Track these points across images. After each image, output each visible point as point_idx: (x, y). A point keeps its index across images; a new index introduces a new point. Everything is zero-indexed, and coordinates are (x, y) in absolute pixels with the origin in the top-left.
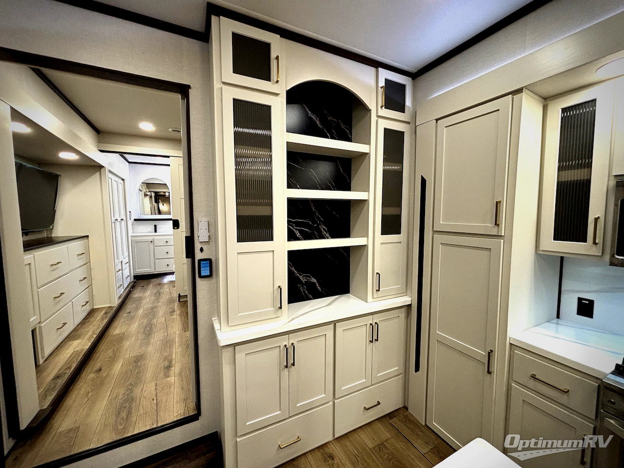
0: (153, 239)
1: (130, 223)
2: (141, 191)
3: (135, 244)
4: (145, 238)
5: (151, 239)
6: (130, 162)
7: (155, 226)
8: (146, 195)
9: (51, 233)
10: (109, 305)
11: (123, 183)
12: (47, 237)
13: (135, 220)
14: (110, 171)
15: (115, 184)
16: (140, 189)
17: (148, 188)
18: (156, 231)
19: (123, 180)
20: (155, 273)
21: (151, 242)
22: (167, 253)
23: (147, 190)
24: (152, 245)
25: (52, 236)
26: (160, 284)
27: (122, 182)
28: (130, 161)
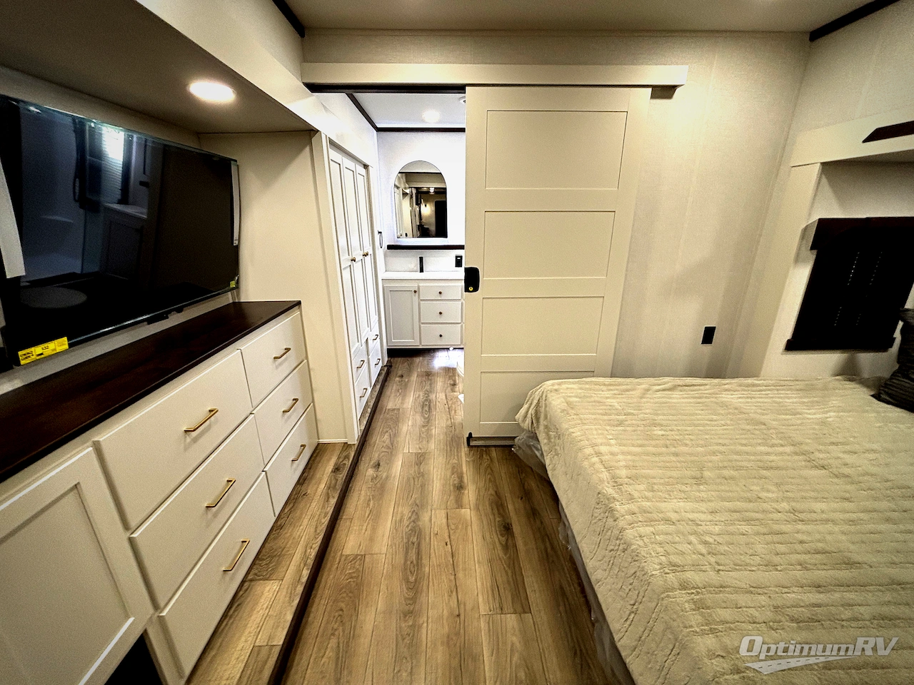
0: (419, 287)
1: (380, 253)
2: (398, 188)
3: (390, 294)
4: (403, 284)
5: (414, 286)
6: (379, 130)
7: (421, 259)
8: (405, 194)
9: (238, 295)
10: (344, 440)
11: (365, 174)
12: (234, 303)
13: (390, 247)
14: (333, 144)
15: (348, 176)
16: (397, 184)
17: (407, 181)
18: (422, 270)
19: (366, 166)
20: (421, 347)
21: (415, 292)
22: (441, 313)
23: (407, 186)
24: (415, 298)
25: (242, 300)
26: (429, 375)
27: (363, 171)
28: (379, 126)
